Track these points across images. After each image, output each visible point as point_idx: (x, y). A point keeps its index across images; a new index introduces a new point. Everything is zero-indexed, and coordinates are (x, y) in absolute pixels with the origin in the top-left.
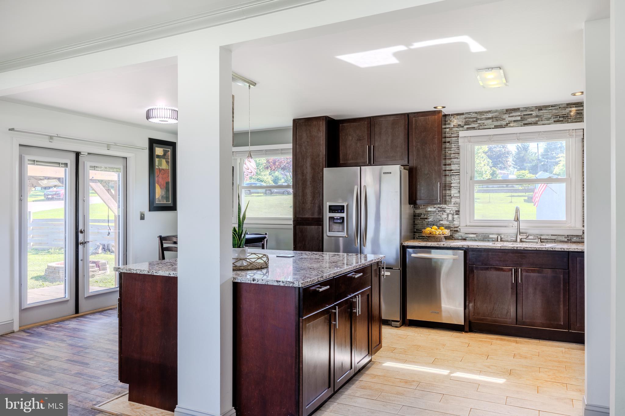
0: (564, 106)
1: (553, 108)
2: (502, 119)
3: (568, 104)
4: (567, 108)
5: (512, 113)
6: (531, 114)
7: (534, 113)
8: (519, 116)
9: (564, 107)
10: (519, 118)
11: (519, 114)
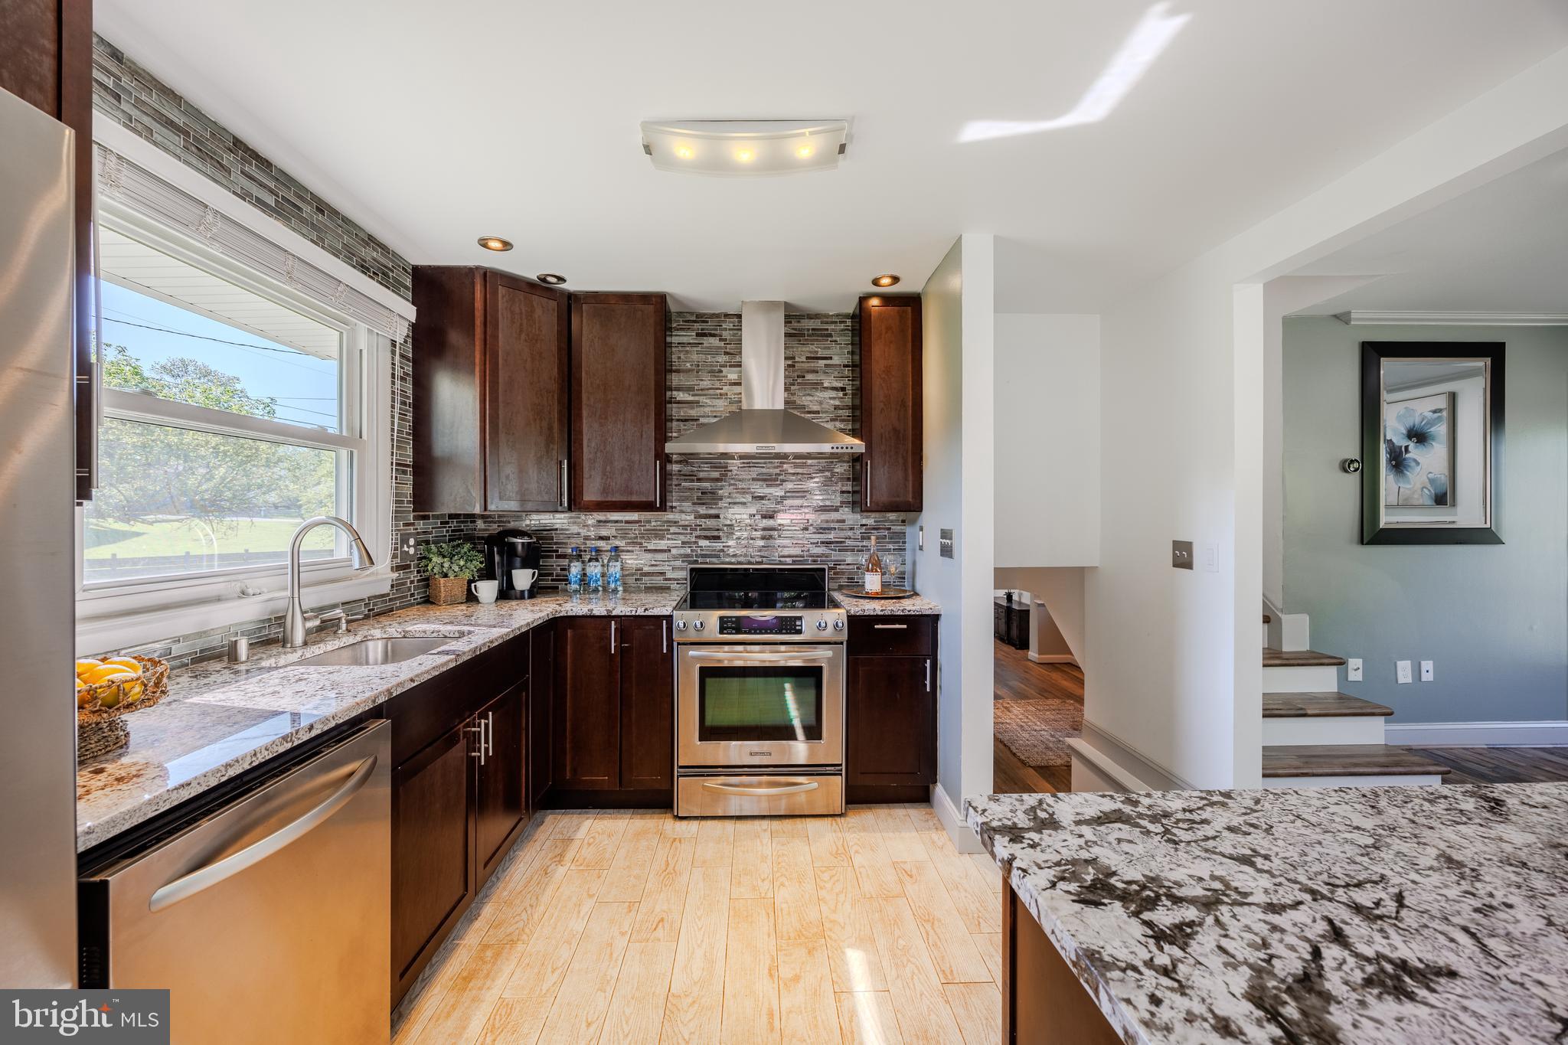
0: (362, 235)
1: (345, 225)
2: (218, 162)
3: (370, 237)
4: (368, 244)
5: (251, 164)
6: (299, 209)
7: (307, 209)
8: (271, 191)
9: (363, 240)
10: (270, 200)
11: (272, 185)
